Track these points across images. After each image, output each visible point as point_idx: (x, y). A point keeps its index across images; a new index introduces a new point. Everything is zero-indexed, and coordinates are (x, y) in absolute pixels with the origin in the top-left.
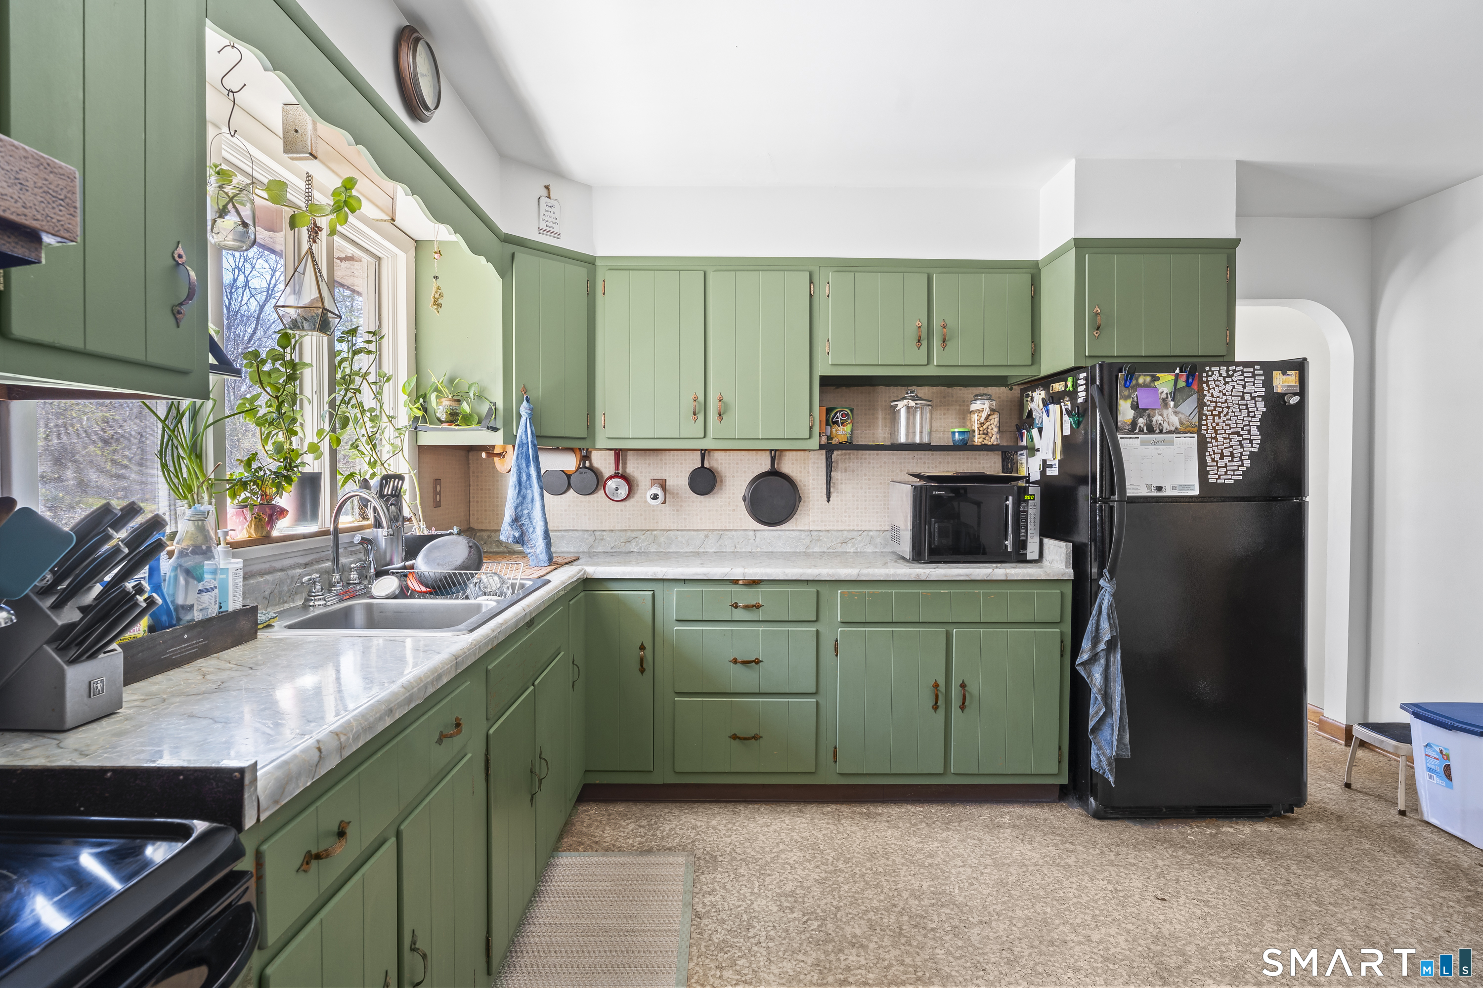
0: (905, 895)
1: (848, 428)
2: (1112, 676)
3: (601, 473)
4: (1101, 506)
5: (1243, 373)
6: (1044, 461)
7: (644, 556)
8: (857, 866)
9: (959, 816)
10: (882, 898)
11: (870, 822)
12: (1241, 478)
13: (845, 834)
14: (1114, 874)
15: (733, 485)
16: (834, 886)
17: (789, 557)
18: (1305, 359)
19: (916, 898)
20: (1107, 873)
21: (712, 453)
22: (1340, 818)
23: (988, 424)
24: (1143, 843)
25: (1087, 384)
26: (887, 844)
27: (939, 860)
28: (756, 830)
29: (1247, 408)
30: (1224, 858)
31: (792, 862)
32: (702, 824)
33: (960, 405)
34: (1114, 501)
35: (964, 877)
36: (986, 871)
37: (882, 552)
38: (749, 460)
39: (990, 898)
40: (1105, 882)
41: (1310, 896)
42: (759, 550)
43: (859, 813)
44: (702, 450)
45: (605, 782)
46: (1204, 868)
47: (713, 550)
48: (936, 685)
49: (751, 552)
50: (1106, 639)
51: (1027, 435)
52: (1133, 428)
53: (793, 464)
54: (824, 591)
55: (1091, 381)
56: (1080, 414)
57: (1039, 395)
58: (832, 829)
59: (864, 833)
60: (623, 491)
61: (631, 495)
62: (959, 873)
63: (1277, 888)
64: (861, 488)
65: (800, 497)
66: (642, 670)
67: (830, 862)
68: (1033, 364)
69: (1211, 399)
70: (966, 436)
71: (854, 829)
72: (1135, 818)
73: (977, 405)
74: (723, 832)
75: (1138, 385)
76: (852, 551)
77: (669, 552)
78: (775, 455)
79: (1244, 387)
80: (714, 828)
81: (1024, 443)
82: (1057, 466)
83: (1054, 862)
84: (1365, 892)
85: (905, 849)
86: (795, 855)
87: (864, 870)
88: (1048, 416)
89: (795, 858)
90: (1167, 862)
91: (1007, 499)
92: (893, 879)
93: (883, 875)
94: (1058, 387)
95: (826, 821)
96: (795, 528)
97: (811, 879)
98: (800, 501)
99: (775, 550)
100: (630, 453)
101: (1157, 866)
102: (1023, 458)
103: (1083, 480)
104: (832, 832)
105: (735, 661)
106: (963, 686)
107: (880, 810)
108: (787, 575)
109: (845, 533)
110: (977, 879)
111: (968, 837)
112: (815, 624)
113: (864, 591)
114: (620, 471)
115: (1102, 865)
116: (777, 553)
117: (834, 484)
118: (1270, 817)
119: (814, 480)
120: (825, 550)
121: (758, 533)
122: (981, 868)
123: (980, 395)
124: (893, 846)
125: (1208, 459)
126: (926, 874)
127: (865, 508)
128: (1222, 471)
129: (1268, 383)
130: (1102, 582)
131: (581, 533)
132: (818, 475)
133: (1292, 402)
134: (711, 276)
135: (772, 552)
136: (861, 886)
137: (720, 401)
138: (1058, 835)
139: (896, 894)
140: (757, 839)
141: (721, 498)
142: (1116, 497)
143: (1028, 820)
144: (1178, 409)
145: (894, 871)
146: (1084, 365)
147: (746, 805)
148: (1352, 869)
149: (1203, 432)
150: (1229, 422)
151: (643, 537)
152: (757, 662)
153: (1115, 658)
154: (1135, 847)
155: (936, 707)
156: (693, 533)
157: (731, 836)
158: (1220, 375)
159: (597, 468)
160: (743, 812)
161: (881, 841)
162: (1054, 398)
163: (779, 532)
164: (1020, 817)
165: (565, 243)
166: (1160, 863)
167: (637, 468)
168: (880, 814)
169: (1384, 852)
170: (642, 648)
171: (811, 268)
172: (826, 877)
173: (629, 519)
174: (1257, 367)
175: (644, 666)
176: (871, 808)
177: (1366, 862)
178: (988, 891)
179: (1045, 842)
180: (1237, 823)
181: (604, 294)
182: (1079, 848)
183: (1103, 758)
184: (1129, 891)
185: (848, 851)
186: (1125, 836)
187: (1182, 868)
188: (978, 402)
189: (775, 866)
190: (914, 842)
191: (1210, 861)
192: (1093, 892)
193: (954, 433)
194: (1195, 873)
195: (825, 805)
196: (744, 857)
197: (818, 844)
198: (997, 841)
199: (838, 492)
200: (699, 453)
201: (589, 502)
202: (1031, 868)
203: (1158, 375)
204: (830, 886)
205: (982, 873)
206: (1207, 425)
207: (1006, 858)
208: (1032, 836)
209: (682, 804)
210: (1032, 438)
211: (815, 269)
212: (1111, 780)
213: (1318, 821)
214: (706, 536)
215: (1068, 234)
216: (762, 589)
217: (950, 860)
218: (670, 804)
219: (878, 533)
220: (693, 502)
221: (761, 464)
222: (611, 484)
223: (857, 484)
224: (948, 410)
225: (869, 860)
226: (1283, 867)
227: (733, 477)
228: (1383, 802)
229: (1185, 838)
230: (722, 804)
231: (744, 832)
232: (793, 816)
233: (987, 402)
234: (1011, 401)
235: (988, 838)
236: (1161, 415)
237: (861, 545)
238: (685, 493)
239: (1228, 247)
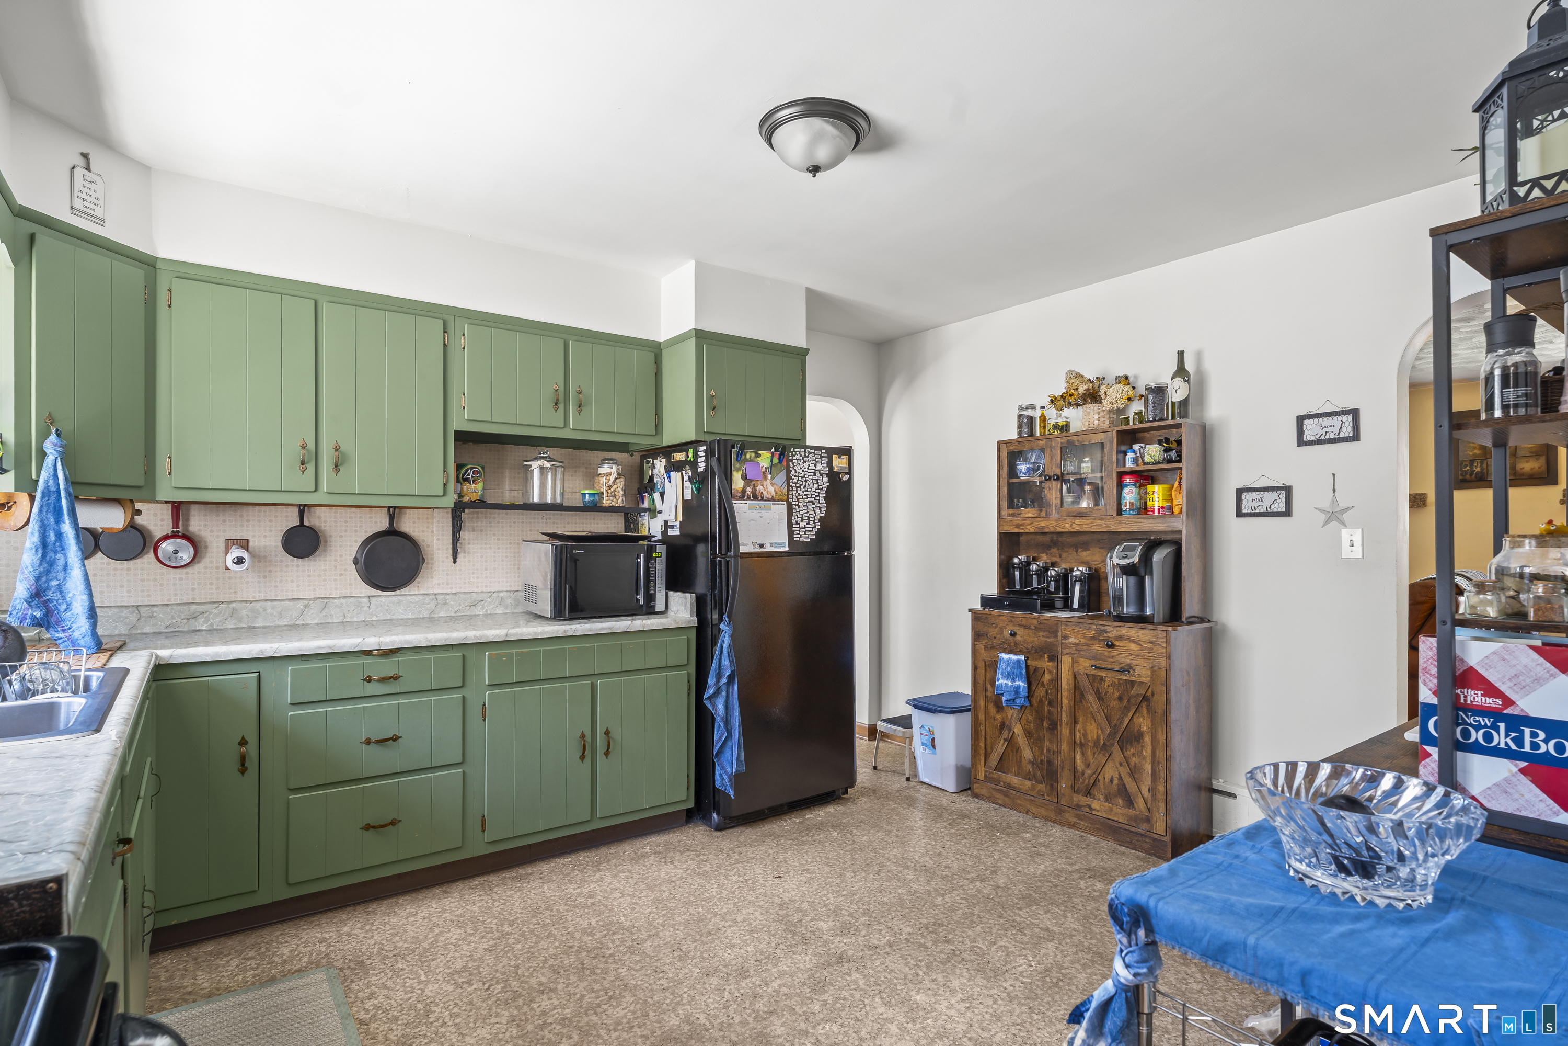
0: (578, 935)
1: (480, 486)
2: (730, 705)
3: (149, 531)
4: (720, 561)
5: (815, 455)
6: (666, 522)
7: (217, 634)
8: (523, 925)
9: (606, 856)
10: (557, 944)
11: (523, 883)
12: (814, 537)
13: (501, 901)
14: (741, 869)
15: (341, 546)
16: (507, 949)
17: (416, 623)
18: (851, 447)
19: (588, 935)
20: (736, 870)
21: (312, 509)
22: (874, 791)
23: (615, 487)
24: (756, 840)
25: (706, 456)
26: (547, 898)
27: (599, 897)
28: (401, 923)
29: (818, 483)
30: (811, 837)
31: (454, 941)
32: (331, 934)
33: (587, 468)
34: (731, 557)
35: (626, 905)
36: (642, 895)
37: (513, 613)
38: (360, 517)
39: (652, 915)
40: (737, 877)
41: (868, 848)
42: (374, 618)
43: (509, 878)
44: (300, 505)
45: (186, 920)
46: (800, 847)
47: (316, 621)
48: (583, 736)
49: (364, 621)
50: (728, 674)
51: (649, 498)
52: (743, 496)
53: (414, 522)
54: (471, 655)
55: (710, 454)
56: (700, 480)
57: (660, 464)
58: (486, 899)
59: (521, 894)
60: (186, 555)
61: (196, 560)
62: (620, 903)
63: (848, 848)
64: (490, 548)
65: (423, 558)
66: (243, 770)
67: (494, 929)
68: (656, 434)
69: (795, 474)
70: (596, 498)
71: (509, 893)
72: (746, 823)
73: (604, 469)
74: (362, 935)
75: (746, 460)
76: (481, 613)
77: (255, 628)
78: (393, 513)
79: (815, 465)
80: (349, 935)
81: (646, 505)
82: (678, 526)
83: (695, 873)
84: (897, 836)
85: (565, 897)
86: (455, 934)
87: (531, 926)
88: (670, 482)
89: (455, 936)
90: (775, 850)
91: (638, 557)
92: (562, 925)
93: (551, 925)
94: (679, 456)
95: (477, 894)
96: (416, 593)
97: (480, 950)
98: (423, 563)
99: (394, 617)
100: (193, 507)
101: (769, 855)
102: (645, 519)
103: (703, 539)
104: (487, 903)
105: (368, 742)
106: (607, 733)
107: (530, 870)
108: (430, 641)
109: (474, 595)
110: (636, 904)
111: (619, 872)
112: (461, 690)
113: (513, 651)
114: (180, 530)
115: (731, 865)
116: (397, 620)
117: (461, 544)
118: (834, 800)
119: (438, 539)
120: (453, 614)
121: (373, 600)
122: (638, 893)
123: (608, 459)
124: (553, 898)
125: (794, 522)
126: (592, 913)
127: (495, 569)
128: (802, 531)
129: (830, 464)
130: (722, 626)
131: (116, 610)
132: (443, 535)
133: (844, 479)
134: (325, 308)
135: (390, 620)
136: (534, 940)
137: (337, 450)
138: (692, 851)
139: (569, 937)
140: (405, 931)
141: (325, 561)
142: (732, 553)
143: (665, 845)
144: (774, 481)
145: (561, 919)
146: (703, 440)
147: (380, 902)
148: (888, 823)
149: (791, 500)
150: (805, 493)
151: (215, 611)
152: (395, 738)
153: (733, 689)
154: (751, 845)
155: (583, 757)
156: (287, 603)
157: (372, 937)
158: (801, 455)
159: (142, 526)
160: (379, 909)
161: (540, 897)
162: (677, 467)
163: (399, 598)
164: (658, 845)
165: (110, 232)
166: (771, 852)
167: (206, 526)
168: (531, 874)
169: (903, 807)
170: (243, 742)
171: (445, 317)
172: (496, 944)
173: (193, 589)
174: (823, 451)
175: (247, 764)
176: (521, 871)
177: (894, 817)
178: (649, 910)
179: (683, 860)
180: (814, 810)
181: (170, 306)
182: (711, 856)
183: (725, 777)
184: (755, 878)
185: (510, 914)
186: (742, 838)
187: (786, 851)
188: (606, 466)
189: (436, 950)
190: (571, 889)
191: (803, 841)
192: (730, 887)
193: (584, 494)
194: (795, 852)
195: (471, 880)
196: (397, 952)
197: (476, 917)
198: (644, 868)
199: (465, 553)
200: (296, 509)
201: (129, 569)
202: (678, 883)
203: (760, 452)
204: (502, 950)
205: (640, 898)
206: (792, 494)
207: (656, 880)
208: (672, 857)
209: (297, 921)
210: (653, 500)
211: (450, 318)
212: (732, 793)
213: (863, 796)
214: (306, 606)
215: (689, 324)
216: (400, 658)
217: (610, 895)
218: (279, 926)
219: (509, 594)
220: (287, 566)
221: (376, 522)
222: (167, 547)
223: (486, 544)
224: (576, 472)
225: (533, 916)
226: (848, 833)
227: (341, 537)
228: (896, 775)
229: (783, 829)
230: (348, 909)
231: (387, 929)
232: (439, 899)
233: (614, 467)
234: (632, 466)
235: (636, 868)
236: (762, 485)
237: (491, 607)
238: (276, 556)
239: (800, 354)
